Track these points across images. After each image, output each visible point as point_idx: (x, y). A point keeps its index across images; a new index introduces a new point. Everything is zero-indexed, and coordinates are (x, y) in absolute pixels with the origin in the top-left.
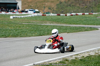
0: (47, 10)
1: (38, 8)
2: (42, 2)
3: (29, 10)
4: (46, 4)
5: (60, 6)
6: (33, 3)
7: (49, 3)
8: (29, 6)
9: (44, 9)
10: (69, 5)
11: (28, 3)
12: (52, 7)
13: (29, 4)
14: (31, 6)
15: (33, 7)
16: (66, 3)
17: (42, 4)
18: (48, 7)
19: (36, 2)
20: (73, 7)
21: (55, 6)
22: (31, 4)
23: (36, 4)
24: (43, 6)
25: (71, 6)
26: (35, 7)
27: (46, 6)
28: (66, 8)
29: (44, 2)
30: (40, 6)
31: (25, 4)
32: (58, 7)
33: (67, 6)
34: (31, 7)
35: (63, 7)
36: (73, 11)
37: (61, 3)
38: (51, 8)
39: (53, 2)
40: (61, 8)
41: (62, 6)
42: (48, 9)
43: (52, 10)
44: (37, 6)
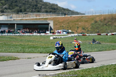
0: (81, 31)
1: (70, 28)
2: (75, 22)
3: (62, 30)
4: (80, 24)
5: (95, 26)
7: (82, 22)
9: (78, 29)
10: (105, 24)
11: (59, 24)
12: (87, 27)
13: (61, 25)
14: (63, 27)
15: (65, 27)
16: (101, 22)
17: (75, 24)
18: (82, 27)
19: (68, 22)
20: (110, 27)
21: (89, 26)
22: (63, 24)
23: (68, 24)
24: (76, 26)
25: (107, 25)
26: (68, 28)
27: (80, 26)
28: (102, 28)
29: (77, 21)
30: (72, 26)
31: (56, 24)
32: (93, 27)
33: (103, 25)
35: (99, 27)
36: (110, 31)
37: (96, 22)
38: (85, 28)
39: (87, 21)
40: (97, 28)
41: (97, 26)
42: (82, 29)
43: (87, 30)
44: (69, 26)
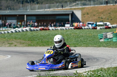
1: (111, 20)
6: (105, 14)
8: (99, 18)
11: (98, 14)
13: (100, 15)
14: (102, 18)
15: (105, 19)
19: (109, 12)
22: (102, 15)
23: (109, 15)
26: (108, 19)
30: (114, 17)
31: (94, 15)
34: (102, 20)
